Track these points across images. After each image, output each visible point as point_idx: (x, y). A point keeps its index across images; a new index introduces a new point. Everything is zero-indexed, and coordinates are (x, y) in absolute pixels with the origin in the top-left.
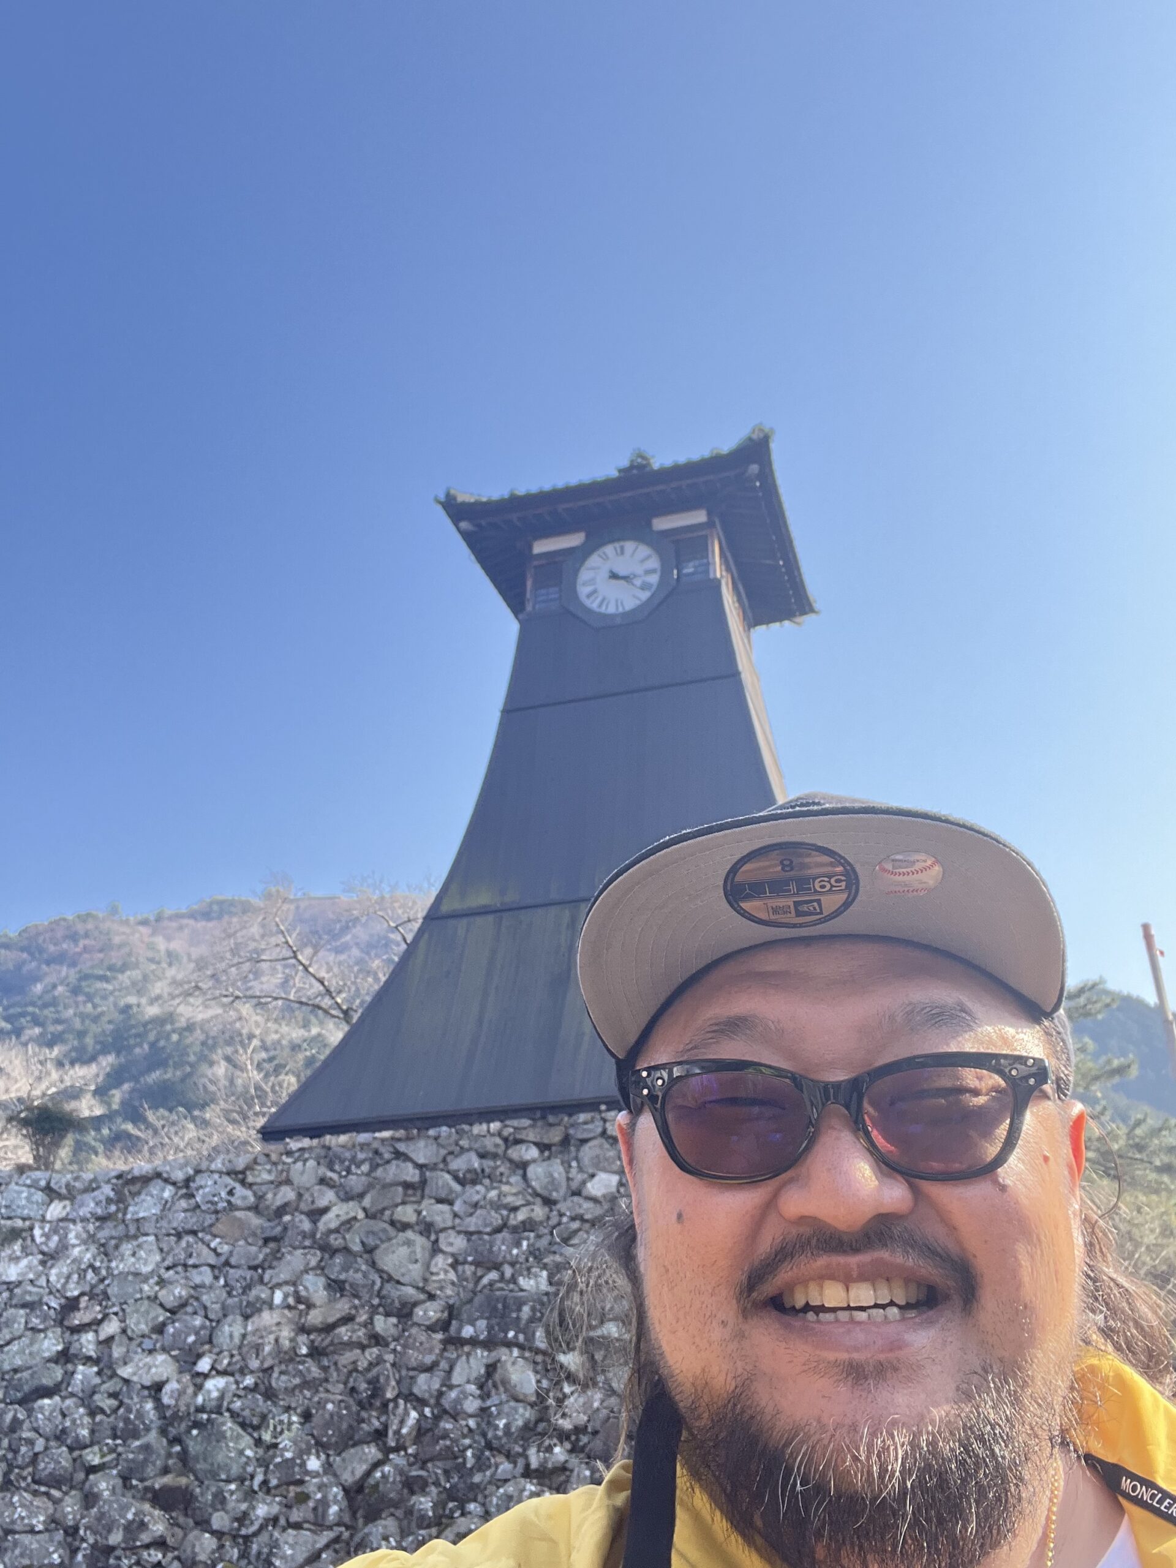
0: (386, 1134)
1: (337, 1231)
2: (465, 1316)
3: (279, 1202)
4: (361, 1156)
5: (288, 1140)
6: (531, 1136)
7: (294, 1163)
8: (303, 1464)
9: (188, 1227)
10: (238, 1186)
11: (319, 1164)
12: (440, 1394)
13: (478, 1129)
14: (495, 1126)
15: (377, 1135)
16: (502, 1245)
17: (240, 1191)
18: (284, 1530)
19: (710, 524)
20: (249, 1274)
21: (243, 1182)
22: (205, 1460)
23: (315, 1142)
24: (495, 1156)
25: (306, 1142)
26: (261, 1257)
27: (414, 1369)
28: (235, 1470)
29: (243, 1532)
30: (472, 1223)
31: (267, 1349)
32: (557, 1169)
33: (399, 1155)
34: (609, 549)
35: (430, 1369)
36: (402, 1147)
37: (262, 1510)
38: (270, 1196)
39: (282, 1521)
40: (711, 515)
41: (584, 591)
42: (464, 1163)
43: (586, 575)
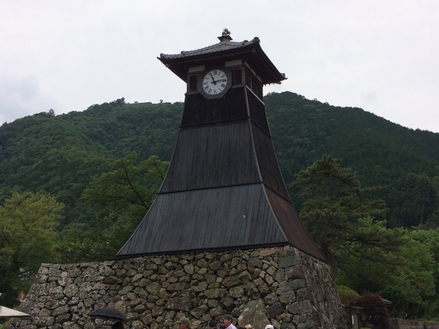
1: (136, 281)
2: (168, 303)
3: (121, 274)
4: (142, 262)
6: (185, 258)
9: (98, 280)
11: (131, 264)
12: (163, 321)
16: (178, 286)
17: (111, 270)
19: (243, 65)
20: (115, 292)
21: (111, 268)
24: (176, 263)
26: (118, 288)
27: (157, 315)
30: (170, 280)
32: (191, 266)
33: (152, 262)
34: (212, 72)
35: (161, 315)
36: (152, 260)
38: (119, 272)
40: (243, 62)
41: (205, 86)
42: (169, 264)
43: (205, 81)
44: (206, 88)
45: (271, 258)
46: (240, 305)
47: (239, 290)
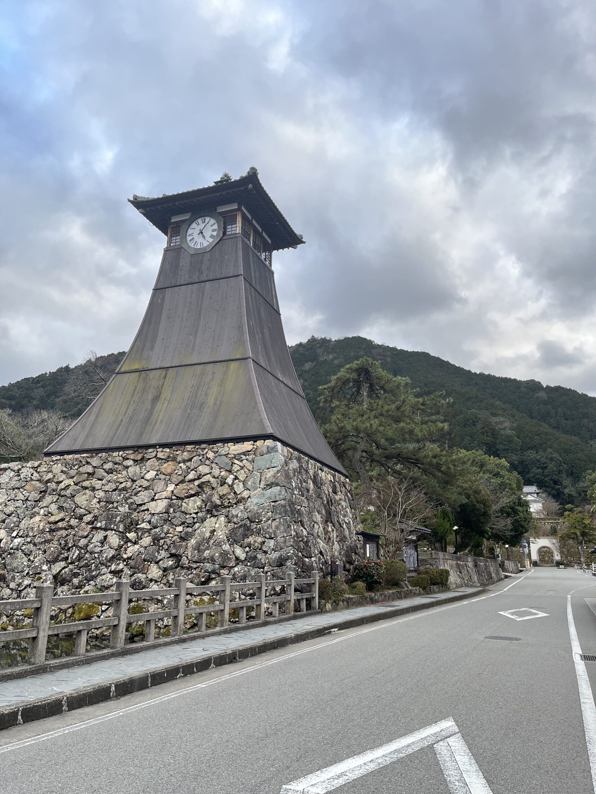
0: (84, 455)
1: (64, 489)
2: (99, 520)
3: (47, 478)
4: (75, 463)
5: (52, 457)
6: (132, 457)
7: (54, 465)
8: (41, 567)
9: (16, 486)
10: (35, 472)
11: (62, 465)
12: (87, 545)
13: (116, 454)
14: (121, 453)
15: (82, 455)
16: (115, 496)
17: (35, 474)
18: (32, 588)
19: (238, 210)
20: (34, 503)
21: (36, 471)
22: (10, 566)
23: (62, 457)
24: (119, 464)
25: (58, 457)
26: (38, 497)
27: (80, 537)
28: (20, 569)
29: (19, 589)
30: (107, 488)
31: (35, 529)
32: (137, 468)
33: (88, 463)
35: (86, 537)
36: (89, 460)
37: (26, 582)
38: (44, 476)
39: (32, 586)
40: (240, 205)
41: (189, 238)
42: (108, 466)
43: (190, 231)
44: (190, 241)
45: (244, 457)
46: (195, 523)
47: (195, 502)
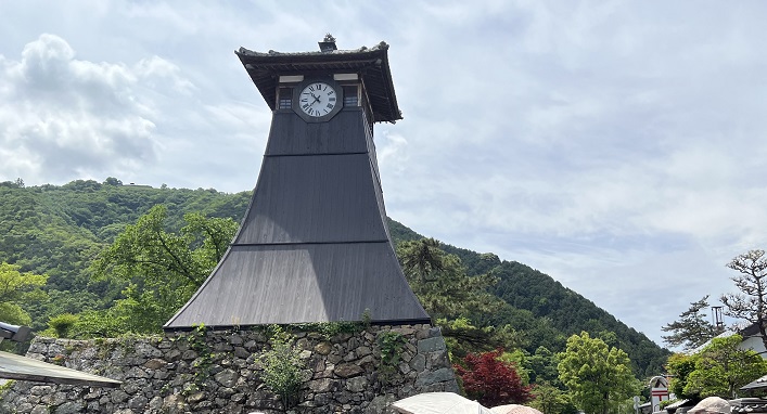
2: (252, 398)
9: (135, 363)
10: (155, 349)
17: (157, 351)
19: (359, 81)
21: (157, 347)
24: (263, 342)
25: (184, 333)
26: (167, 375)
33: (223, 340)
34: (314, 86)
36: (225, 337)
38: (169, 353)
40: (360, 77)
41: (303, 104)
42: (251, 344)
43: (303, 97)
45: (405, 340)
46: (362, 401)
47: (361, 381)
